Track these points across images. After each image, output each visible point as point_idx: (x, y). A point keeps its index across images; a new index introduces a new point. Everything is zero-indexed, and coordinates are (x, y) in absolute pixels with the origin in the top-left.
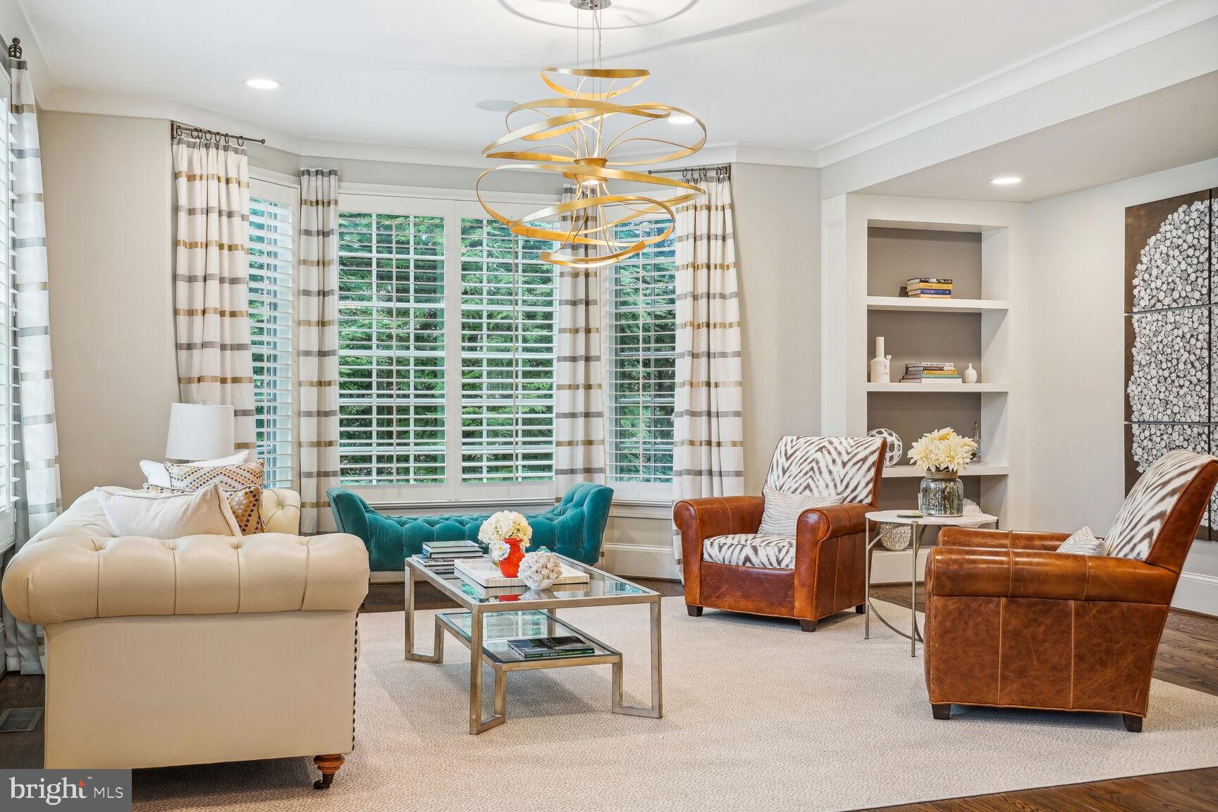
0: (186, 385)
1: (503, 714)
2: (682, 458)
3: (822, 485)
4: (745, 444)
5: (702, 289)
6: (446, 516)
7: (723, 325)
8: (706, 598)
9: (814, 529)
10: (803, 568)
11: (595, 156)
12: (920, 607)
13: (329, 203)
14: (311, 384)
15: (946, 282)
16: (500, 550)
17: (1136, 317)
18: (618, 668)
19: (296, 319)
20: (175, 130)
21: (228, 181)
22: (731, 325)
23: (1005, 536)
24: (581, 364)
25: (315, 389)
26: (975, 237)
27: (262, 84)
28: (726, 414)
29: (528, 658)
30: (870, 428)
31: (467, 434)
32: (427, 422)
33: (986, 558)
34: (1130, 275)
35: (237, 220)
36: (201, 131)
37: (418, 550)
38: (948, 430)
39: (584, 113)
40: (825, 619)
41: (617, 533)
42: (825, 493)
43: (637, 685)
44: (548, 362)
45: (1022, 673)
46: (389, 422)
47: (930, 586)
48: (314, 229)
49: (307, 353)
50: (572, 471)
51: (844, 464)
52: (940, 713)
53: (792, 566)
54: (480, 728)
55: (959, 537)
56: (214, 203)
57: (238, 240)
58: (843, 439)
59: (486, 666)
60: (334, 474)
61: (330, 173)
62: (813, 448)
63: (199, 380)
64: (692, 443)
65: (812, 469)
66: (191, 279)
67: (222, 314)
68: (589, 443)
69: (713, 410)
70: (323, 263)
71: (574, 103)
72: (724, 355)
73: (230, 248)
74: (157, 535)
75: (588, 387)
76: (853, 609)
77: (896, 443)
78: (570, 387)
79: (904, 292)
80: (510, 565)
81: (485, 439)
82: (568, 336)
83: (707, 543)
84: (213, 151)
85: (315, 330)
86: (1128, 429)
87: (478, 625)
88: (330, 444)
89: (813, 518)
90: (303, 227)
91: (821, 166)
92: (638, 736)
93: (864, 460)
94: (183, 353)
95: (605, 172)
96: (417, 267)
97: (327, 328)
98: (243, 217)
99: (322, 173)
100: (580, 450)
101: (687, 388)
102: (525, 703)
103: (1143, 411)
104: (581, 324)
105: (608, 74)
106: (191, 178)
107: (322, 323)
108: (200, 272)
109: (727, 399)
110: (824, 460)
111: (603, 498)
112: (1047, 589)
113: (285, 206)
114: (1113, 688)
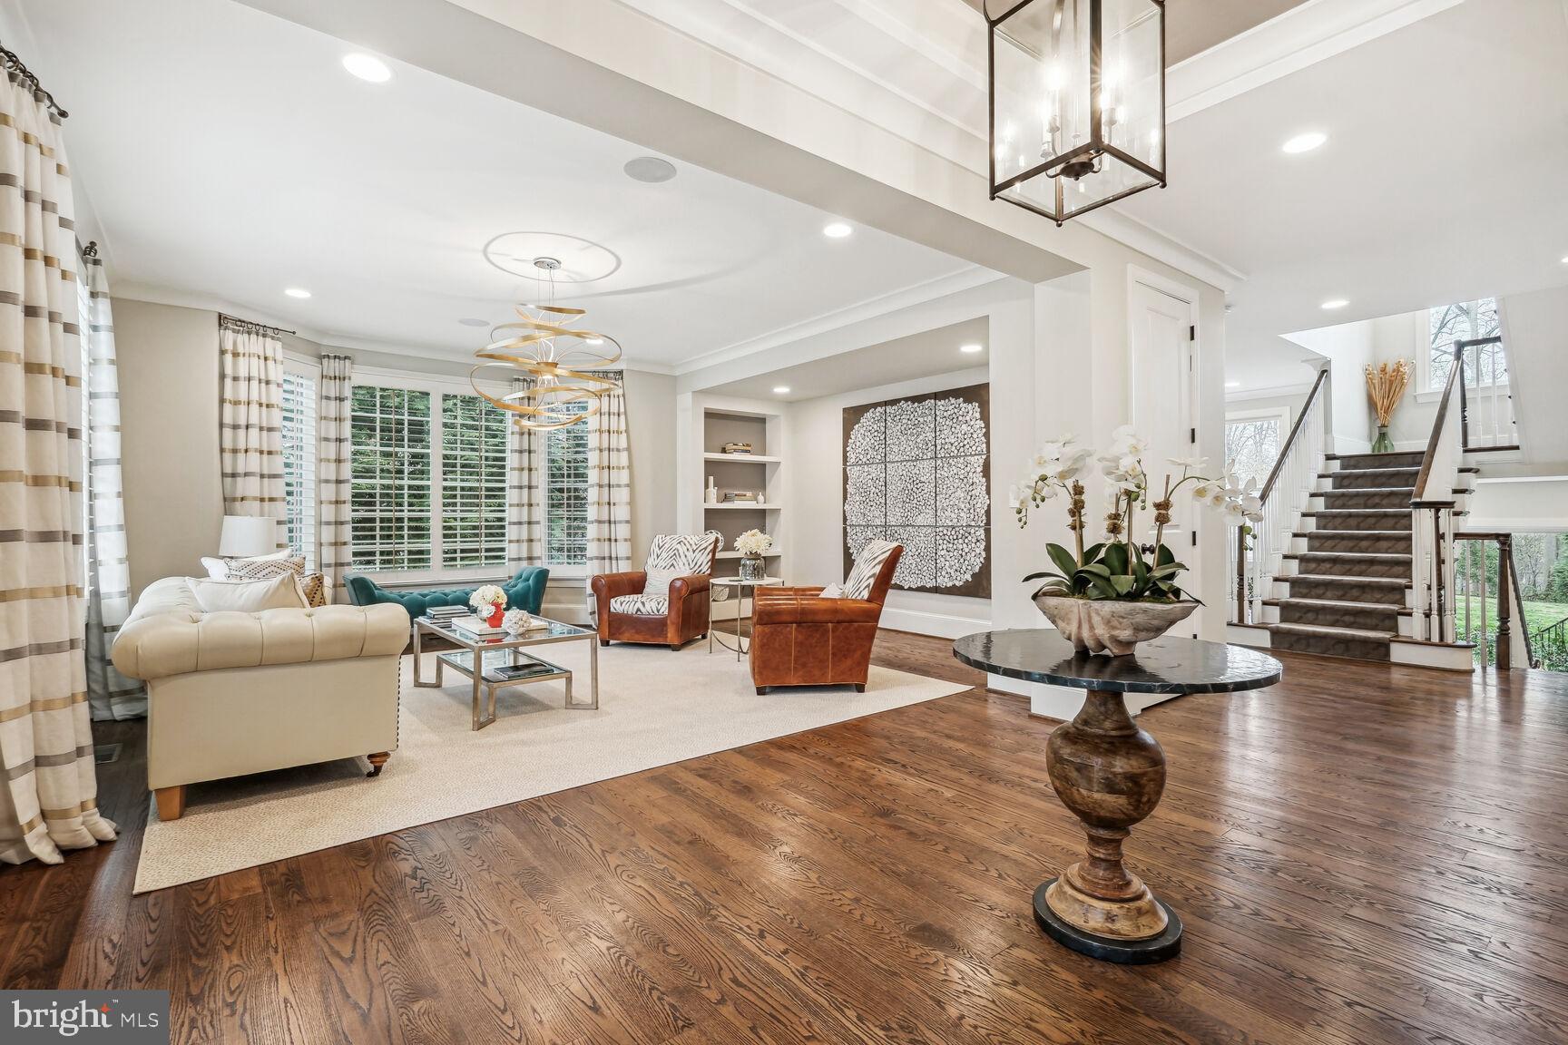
0: (230, 503)
1: (494, 715)
2: (592, 549)
3: (681, 564)
4: (632, 540)
5: (605, 445)
6: (454, 589)
7: (618, 468)
8: (612, 635)
9: (679, 590)
10: (673, 614)
11: (550, 361)
12: (744, 634)
13: (344, 379)
14: (331, 503)
15: (748, 445)
16: (488, 611)
17: (849, 468)
18: (569, 680)
19: (318, 456)
20: (222, 320)
21: (266, 359)
22: (623, 468)
23: (791, 589)
24: (526, 490)
25: (334, 506)
26: (761, 420)
27: (298, 294)
28: (620, 522)
29: (510, 678)
30: (706, 530)
31: (445, 536)
32: (417, 528)
33: (783, 603)
34: (845, 445)
35: (273, 387)
36: (244, 322)
37: (424, 614)
38: (756, 530)
39: (543, 333)
40: (686, 643)
41: (549, 597)
42: (683, 568)
43: (582, 691)
44: (503, 489)
45: (804, 665)
46: (390, 528)
47: (755, 619)
48: (333, 395)
49: (327, 481)
50: (519, 559)
51: (694, 551)
52: (761, 691)
53: (666, 613)
54: (480, 726)
55: (765, 591)
56: (254, 373)
57: (274, 401)
58: (692, 537)
59: (483, 687)
60: (349, 564)
61: (345, 358)
62: (675, 542)
63: (242, 499)
64: (599, 540)
65: (675, 554)
66: (235, 427)
67: (261, 452)
68: (530, 540)
69: (612, 519)
70: (339, 419)
71: (539, 327)
72: (619, 486)
73: (268, 406)
74: (242, 609)
75: (530, 505)
76: (700, 637)
77: (720, 538)
78: (518, 505)
79: (724, 451)
80: (495, 620)
81: (458, 539)
82: (516, 473)
83: (613, 601)
84: (253, 337)
85: (333, 466)
86: (845, 529)
87: (478, 660)
88: (345, 544)
89: (678, 584)
90: (324, 394)
91: (677, 374)
92: (584, 721)
93: (705, 548)
94: (228, 480)
95: (558, 371)
96: (409, 425)
97: (342, 464)
98: (278, 385)
99: (339, 358)
100: (525, 545)
101: (596, 506)
102: (507, 708)
103: (852, 520)
104: (526, 465)
105: (560, 310)
106: (236, 355)
107: (339, 461)
108: (243, 422)
109: (621, 513)
110: (682, 549)
111: (543, 576)
112: (819, 618)
113: (310, 379)
114: (850, 670)
